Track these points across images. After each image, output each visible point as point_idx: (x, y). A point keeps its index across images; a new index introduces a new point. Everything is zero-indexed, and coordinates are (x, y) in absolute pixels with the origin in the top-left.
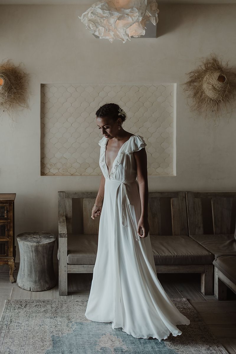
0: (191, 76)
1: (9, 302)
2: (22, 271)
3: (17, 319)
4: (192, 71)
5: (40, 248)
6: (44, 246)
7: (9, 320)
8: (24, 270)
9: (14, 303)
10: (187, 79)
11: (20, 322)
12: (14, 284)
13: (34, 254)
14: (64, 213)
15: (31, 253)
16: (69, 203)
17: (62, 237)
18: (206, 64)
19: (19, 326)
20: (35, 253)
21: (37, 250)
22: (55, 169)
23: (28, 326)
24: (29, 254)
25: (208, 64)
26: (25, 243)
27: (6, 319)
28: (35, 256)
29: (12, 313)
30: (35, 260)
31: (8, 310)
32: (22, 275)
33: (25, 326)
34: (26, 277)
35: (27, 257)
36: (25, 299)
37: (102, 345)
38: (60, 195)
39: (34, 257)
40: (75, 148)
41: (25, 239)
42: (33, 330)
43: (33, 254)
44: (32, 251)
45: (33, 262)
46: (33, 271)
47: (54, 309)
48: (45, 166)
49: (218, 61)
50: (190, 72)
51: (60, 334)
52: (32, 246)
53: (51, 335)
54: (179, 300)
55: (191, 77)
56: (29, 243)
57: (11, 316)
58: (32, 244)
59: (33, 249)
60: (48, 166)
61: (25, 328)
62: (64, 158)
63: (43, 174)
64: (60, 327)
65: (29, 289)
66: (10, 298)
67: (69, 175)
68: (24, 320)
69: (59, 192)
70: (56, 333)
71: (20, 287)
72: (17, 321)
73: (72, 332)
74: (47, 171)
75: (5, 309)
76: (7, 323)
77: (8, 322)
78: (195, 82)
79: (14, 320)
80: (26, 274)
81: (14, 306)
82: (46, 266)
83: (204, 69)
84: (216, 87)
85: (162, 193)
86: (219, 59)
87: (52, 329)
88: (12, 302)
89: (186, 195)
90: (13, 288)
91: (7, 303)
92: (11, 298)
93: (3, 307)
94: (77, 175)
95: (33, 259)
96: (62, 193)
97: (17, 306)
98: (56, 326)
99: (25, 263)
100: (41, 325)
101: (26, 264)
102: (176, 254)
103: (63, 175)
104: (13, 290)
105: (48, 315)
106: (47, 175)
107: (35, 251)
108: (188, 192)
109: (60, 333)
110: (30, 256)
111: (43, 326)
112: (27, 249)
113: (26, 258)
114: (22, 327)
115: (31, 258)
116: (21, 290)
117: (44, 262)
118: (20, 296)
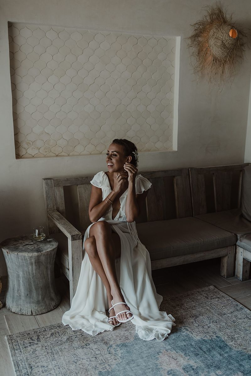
0: (195, 28)
1: (11, 338)
2: (16, 292)
3: (37, 361)
4: (197, 22)
5: (43, 258)
6: (48, 254)
7: (27, 366)
8: (18, 290)
9: (19, 338)
10: (191, 33)
11: (45, 365)
12: (4, 310)
13: (34, 267)
14: (55, 207)
15: (30, 267)
16: (59, 193)
17: (76, 240)
18: (211, 15)
19: (46, 371)
20: (36, 266)
21: (38, 262)
22: (34, 149)
23: (59, 368)
24: (26, 269)
25: (213, 15)
26: (20, 254)
27: (21, 365)
28: (36, 270)
29: (26, 354)
30: (35, 274)
31: (16, 352)
32: (16, 297)
33: (55, 368)
34: (23, 298)
35: (23, 271)
36: (32, 329)
37: (166, 368)
38: (47, 184)
39: (34, 271)
40: (59, 119)
41: (16, 249)
42: (68, 372)
43: (32, 268)
44: (32, 264)
45: (33, 278)
46: (34, 288)
47: (78, 333)
48: (20, 145)
49: (223, 12)
50: (195, 23)
51: (108, 367)
52: (31, 257)
53: (97, 372)
54: (206, 289)
55: (196, 30)
56: (26, 255)
57: (27, 359)
58: (30, 254)
59: (33, 261)
60: (24, 145)
61: (57, 372)
62: (45, 132)
63: (18, 156)
64: (101, 358)
65: (30, 313)
66: (9, 332)
67: (53, 156)
68: (49, 360)
69: (44, 179)
70: (102, 367)
71: (14, 313)
72: (39, 364)
73: (121, 361)
74: (23, 152)
75: (11, 351)
76: (27, 372)
77: (26, 369)
78: (199, 37)
79: (34, 364)
80: (23, 294)
81: (22, 342)
82: (50, 280)
83: (209, 20)
84: (226, 44)
85: (165, 171)
86: (224, 10)
87: (92, 363)
88: (15, 337)
89: (190, 172)
90: (5, 316)
91: (10, 341)
92: (11, 332)
93: (7, 348)
94: (63, 156)
95: (33, 274)
96: (49, 181)
97: (26, 341)
98: (96, 358)
99: (19, 281)
100: (76, 361)
101: (21, 281)
102: (202, 240)
103: (45, 157)
104: (8, 320)
105: (76, 344)
106: (24, 158)
107: (35, 263)
108: (192, 168)
109: (106, 365)
110: (28, 271)
111: (80, 362)
112: (24, 261)
113: (21, 274)
114: (51, 372)
115: (29, 273)
116: (18, 316)
117: (48, 275)
118: (23, 326)
